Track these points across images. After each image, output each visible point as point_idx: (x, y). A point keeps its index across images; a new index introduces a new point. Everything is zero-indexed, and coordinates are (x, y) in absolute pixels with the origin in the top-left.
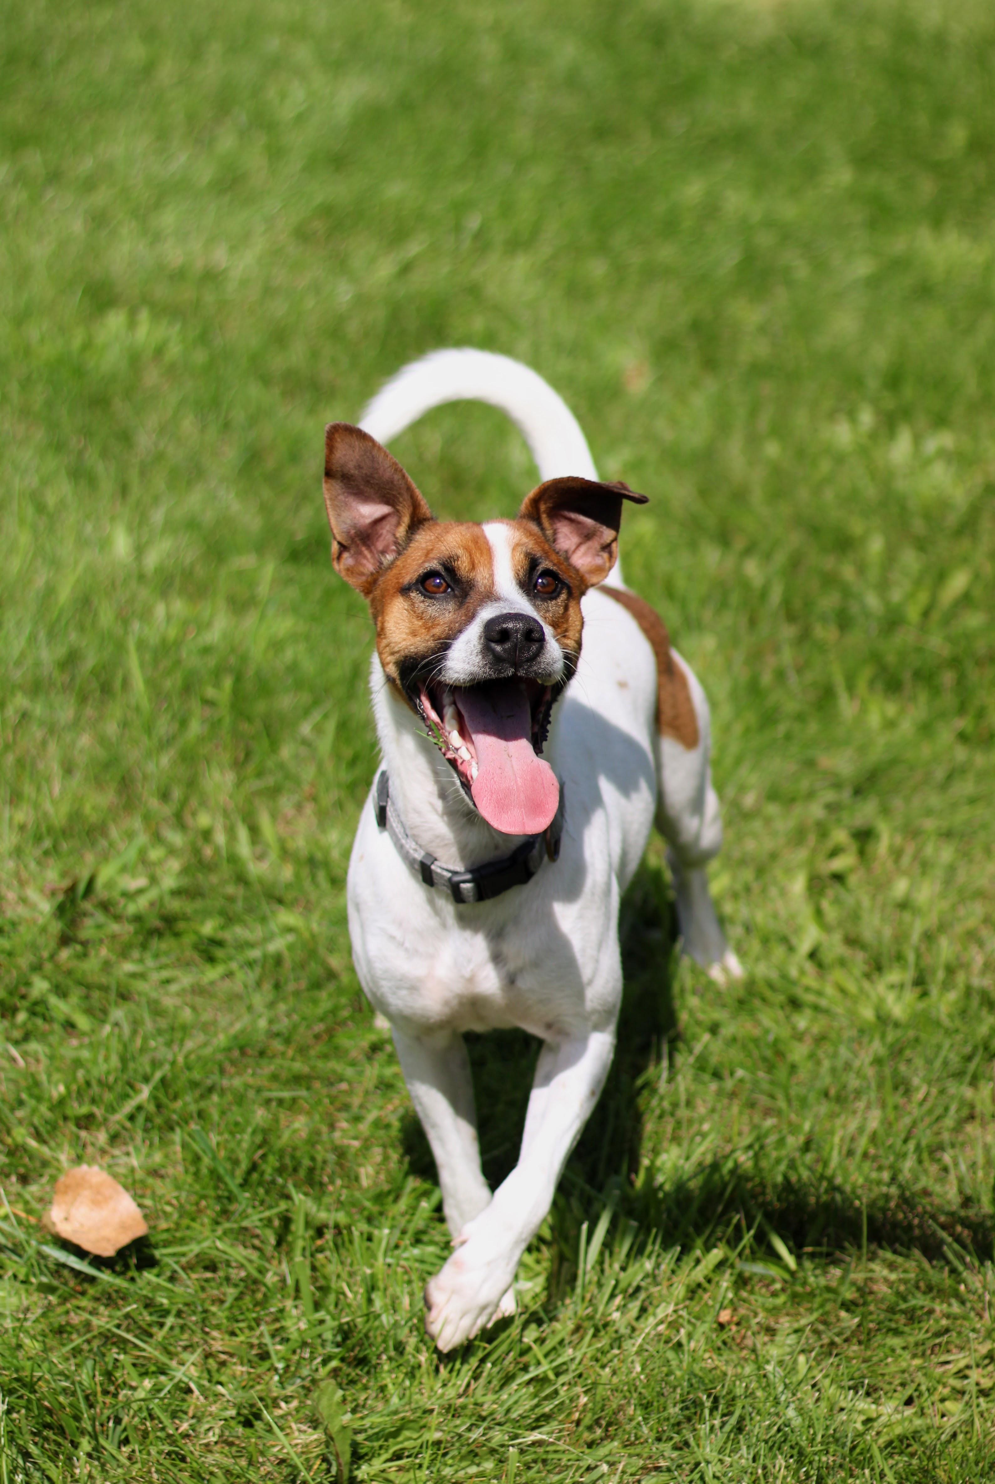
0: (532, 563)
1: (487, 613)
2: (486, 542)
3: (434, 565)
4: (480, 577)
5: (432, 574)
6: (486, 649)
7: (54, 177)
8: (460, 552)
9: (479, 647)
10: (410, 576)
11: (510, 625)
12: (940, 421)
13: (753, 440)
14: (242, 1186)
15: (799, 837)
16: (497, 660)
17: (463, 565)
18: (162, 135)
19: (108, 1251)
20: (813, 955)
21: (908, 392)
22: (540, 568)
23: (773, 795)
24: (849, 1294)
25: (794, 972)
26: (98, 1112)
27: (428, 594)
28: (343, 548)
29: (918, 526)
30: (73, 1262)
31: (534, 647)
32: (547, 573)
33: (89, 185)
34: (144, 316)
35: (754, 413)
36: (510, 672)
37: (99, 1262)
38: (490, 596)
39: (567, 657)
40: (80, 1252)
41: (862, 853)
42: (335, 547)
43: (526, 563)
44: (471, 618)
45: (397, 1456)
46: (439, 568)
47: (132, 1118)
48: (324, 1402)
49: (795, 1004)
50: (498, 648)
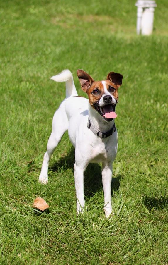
0: (110, 87)
1: (103, 96)
2: (102, 84)
3: (95, 89)
4: (102, 90)
5: (95, 90)
6: (104, 101)
7: (9, 62)
8: (99, 86)
9: (103, 101)
10: (92, 91)
11: (107, 97)
12: (165, 102)
13: (133, 104)
14: (63, 201)
15: (146, 159)
16: (106, 103)
17: (99, 88)
18: (27, 56)
19: (43, 210)
20: (149, 175)
21: (159, 97)
22: (111, 87)
23: (141, 153)
24: (158, 218)
25: (146, 177)
26: (39, 192)
27: (95, 94)
28: (82, 86)
29: (162, 116)
30: (38, 211)
31: (111, 100)
32: (112, 88)
33: (15, 63)
34: (28, 83)
35: (133, 99)
36: (108, 104)
37: (42, 211)
38: (104, 93)
39: (116, 100)
40: (39, 210)
41: (156, 162)
42: (81, 86)
43: (108, 87)
44: (102, 96)
45: (91, 237)
46: (96, 89)
47: (44, 193)
48: (80, 227)
49: (147, 182)
50: (106, 101)
